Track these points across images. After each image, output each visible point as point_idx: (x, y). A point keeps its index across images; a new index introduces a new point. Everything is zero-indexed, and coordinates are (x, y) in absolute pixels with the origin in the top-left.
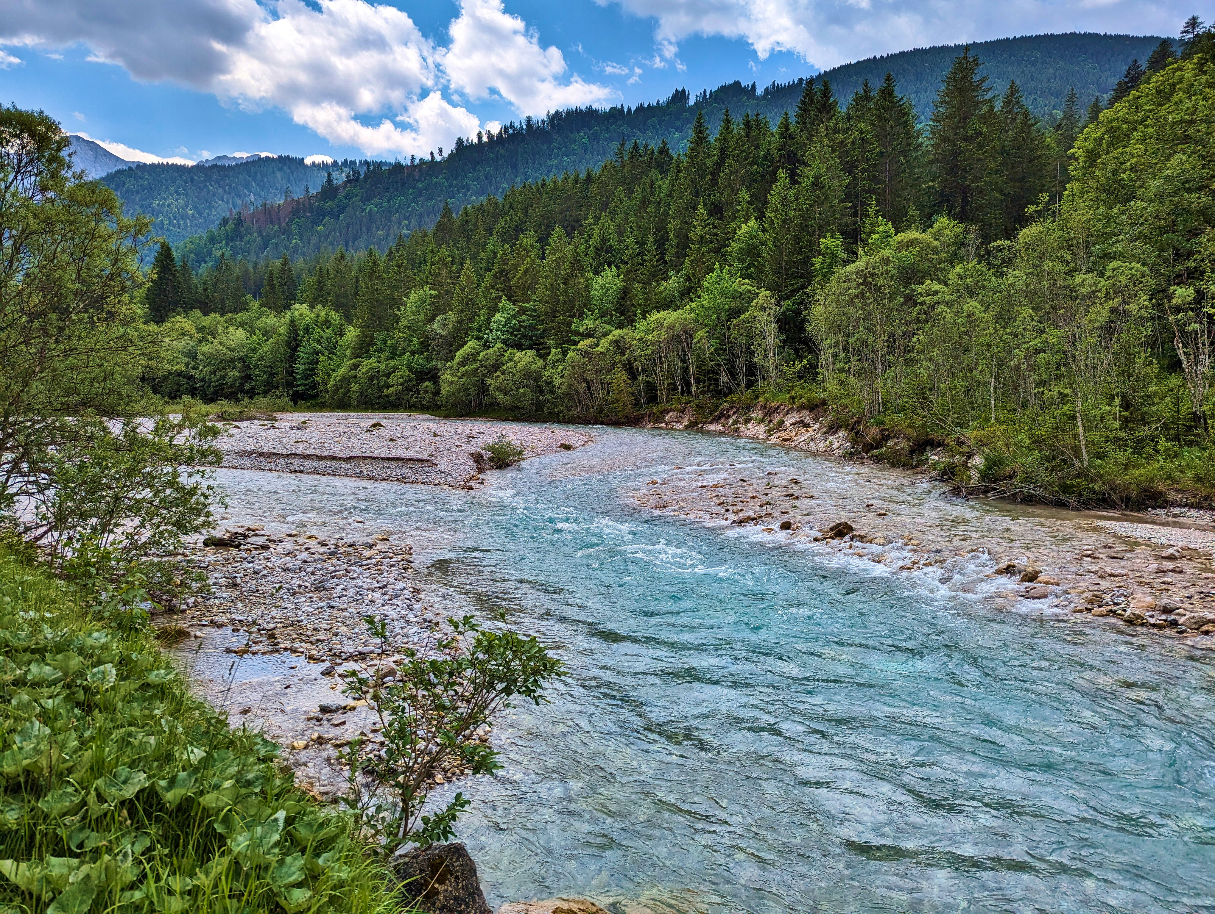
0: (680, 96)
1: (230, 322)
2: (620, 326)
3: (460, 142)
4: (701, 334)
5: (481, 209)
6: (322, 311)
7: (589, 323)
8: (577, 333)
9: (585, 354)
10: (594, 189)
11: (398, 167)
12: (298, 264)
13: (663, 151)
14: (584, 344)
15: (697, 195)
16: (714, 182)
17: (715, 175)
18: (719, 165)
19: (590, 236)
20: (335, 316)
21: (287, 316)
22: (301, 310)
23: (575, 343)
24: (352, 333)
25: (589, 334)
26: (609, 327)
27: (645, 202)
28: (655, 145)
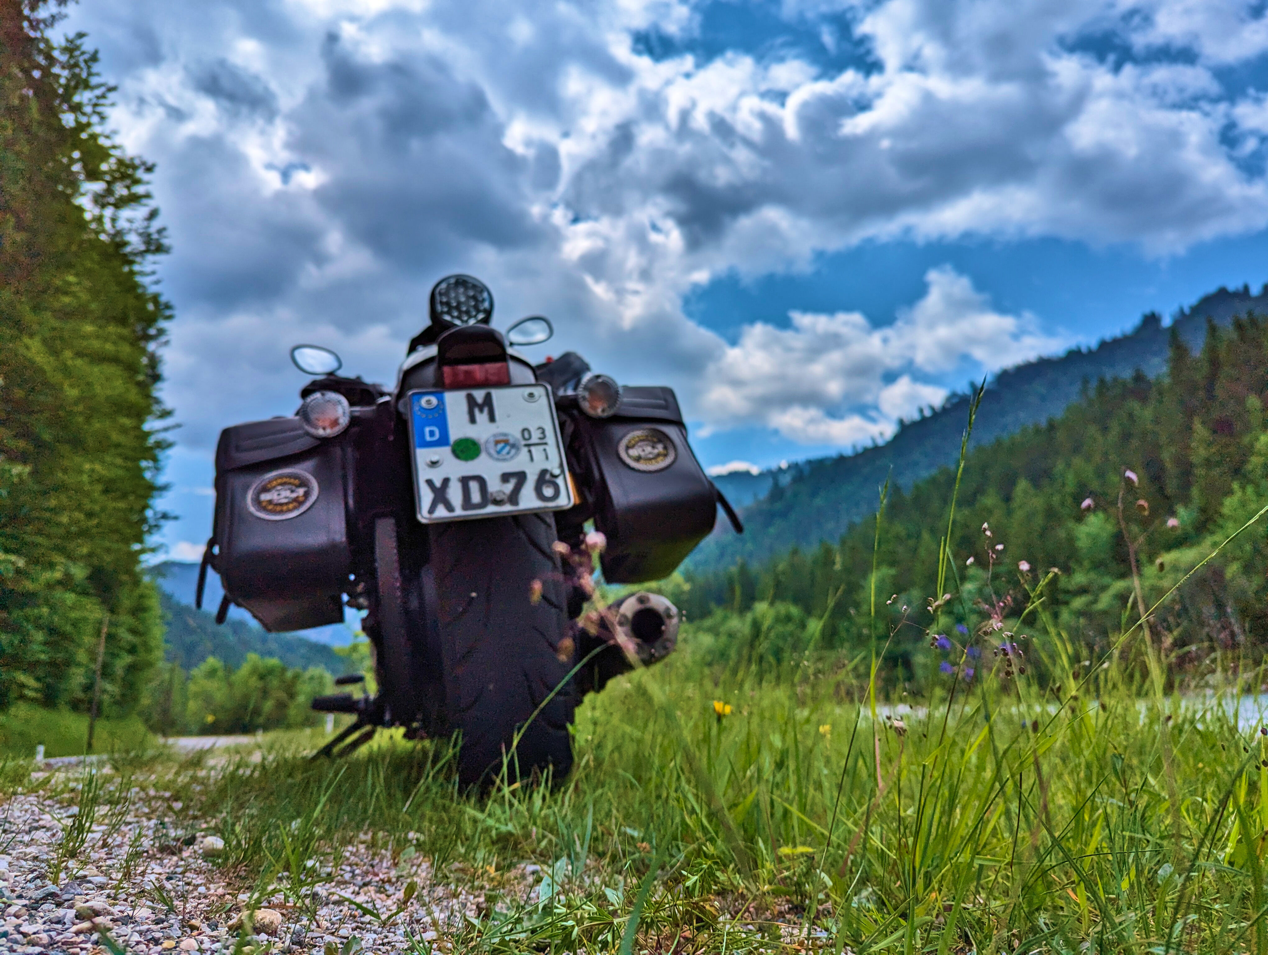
0: (1151, 320)
1: (699, 629)
2: (1123, 576)
3: (901, 422)
4: (1233, 569)
5: (933, 481)
6: (782, 608)
7: (1080, 578)
8: (1067, 592)
9: (1080, 613)
10: (1060, 435)
11: (841, 460)
12: (755, 567)
13: (1139, 378)
14: (1078, 603)
15: (1190, 413)
16: (1211, 396)
17: (1210, 389)
18: (1212, 378)
19: (1064, 485)
20: (794, 610)
21: (749, 617)
22: (761, 607)
23: (1067, 603)
24: (815, 626)
25: (1083, 591)
26: (1107, 580)
27: (1126, 437)
28: (1127, 374)
